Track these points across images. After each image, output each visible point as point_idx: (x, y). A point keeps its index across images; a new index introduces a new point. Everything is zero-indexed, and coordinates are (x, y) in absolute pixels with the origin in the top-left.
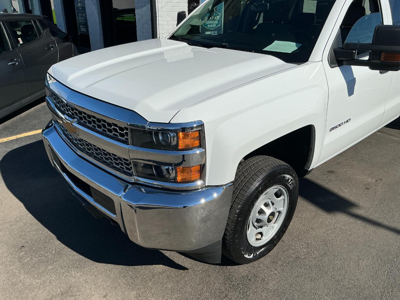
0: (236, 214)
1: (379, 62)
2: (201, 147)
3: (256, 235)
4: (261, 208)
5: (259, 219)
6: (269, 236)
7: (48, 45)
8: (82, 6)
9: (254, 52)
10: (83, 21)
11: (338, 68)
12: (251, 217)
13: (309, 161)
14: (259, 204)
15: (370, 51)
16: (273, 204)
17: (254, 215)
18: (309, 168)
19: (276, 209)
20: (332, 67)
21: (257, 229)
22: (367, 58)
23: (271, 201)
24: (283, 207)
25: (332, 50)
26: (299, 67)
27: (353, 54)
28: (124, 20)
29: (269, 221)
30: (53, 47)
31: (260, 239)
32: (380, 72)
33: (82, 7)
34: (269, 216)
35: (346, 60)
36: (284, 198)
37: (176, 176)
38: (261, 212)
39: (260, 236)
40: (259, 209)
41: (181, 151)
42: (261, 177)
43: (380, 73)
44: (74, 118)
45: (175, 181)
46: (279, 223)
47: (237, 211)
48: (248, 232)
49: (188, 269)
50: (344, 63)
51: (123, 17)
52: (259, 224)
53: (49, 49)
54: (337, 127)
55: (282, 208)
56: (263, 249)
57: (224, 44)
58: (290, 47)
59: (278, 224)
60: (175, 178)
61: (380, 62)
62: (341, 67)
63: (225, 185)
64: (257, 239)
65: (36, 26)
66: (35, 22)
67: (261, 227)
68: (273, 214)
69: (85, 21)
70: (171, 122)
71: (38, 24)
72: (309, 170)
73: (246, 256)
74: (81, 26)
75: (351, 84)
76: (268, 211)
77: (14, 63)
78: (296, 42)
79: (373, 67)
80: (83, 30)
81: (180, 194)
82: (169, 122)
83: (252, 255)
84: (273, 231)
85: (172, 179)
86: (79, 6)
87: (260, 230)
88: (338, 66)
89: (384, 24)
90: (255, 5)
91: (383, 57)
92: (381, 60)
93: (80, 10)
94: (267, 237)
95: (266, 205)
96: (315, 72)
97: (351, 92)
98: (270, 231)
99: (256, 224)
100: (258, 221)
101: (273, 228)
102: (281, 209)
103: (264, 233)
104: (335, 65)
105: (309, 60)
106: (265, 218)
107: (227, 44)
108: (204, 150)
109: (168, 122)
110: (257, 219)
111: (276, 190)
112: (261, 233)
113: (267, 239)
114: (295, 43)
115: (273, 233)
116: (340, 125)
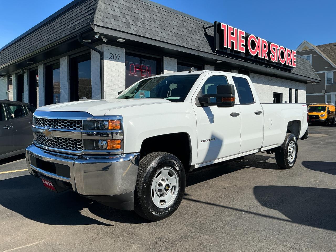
0: (142, 184)
2: (121, 129)
4: (160, 182)
5: (160, 189)
6: (170, 202)
7: (31, 121)
13: (190, 159)
14: (158, 180)
16: (167, 180)
18: (191, 163)
19: (170, 183)
20: (198, 107)
21: (160, 197)
23: (166, 178)
29: (166, 190)
34: (166, 186)
35: (205, 103)
36: (175, 177)
37: (107, 146)
38: (160, 184)
39: (164, 203)
43: (231, 115)
46: (175, 194)
47: (142, 182)
48: (153, 198)
49: (113, 225)
52: (161, 193)
54: (205, 141)
55: (176, 184)
60: (107, 148)
63: (135, 153)
64: (162, 204)
65: (25, 109)
66: (25, 107)
67: (162, 195)
71: (26, 107)
73: (154, 213)
76: (164, 184)
77: (6, 128)
79: (219, 105)
82: (104, 115)
83: (159, 213)
85: (105, 149)
87: (162, 198)
88: (202, 107)
92: (222, 101)
95: (163, 180)
98: (170, 199)
99: (158, 193)
100: (159, 191)
102: (175, 184)
104: (200, 106)
105: (184, 102)
106: (163, 188)
108: (122, 131)
110: (158, 189)
111: (168, 171)
112: (164, 201)
113: (169, 204)
114: (179, 98)
115: (172, 201)
116: (208, 140)
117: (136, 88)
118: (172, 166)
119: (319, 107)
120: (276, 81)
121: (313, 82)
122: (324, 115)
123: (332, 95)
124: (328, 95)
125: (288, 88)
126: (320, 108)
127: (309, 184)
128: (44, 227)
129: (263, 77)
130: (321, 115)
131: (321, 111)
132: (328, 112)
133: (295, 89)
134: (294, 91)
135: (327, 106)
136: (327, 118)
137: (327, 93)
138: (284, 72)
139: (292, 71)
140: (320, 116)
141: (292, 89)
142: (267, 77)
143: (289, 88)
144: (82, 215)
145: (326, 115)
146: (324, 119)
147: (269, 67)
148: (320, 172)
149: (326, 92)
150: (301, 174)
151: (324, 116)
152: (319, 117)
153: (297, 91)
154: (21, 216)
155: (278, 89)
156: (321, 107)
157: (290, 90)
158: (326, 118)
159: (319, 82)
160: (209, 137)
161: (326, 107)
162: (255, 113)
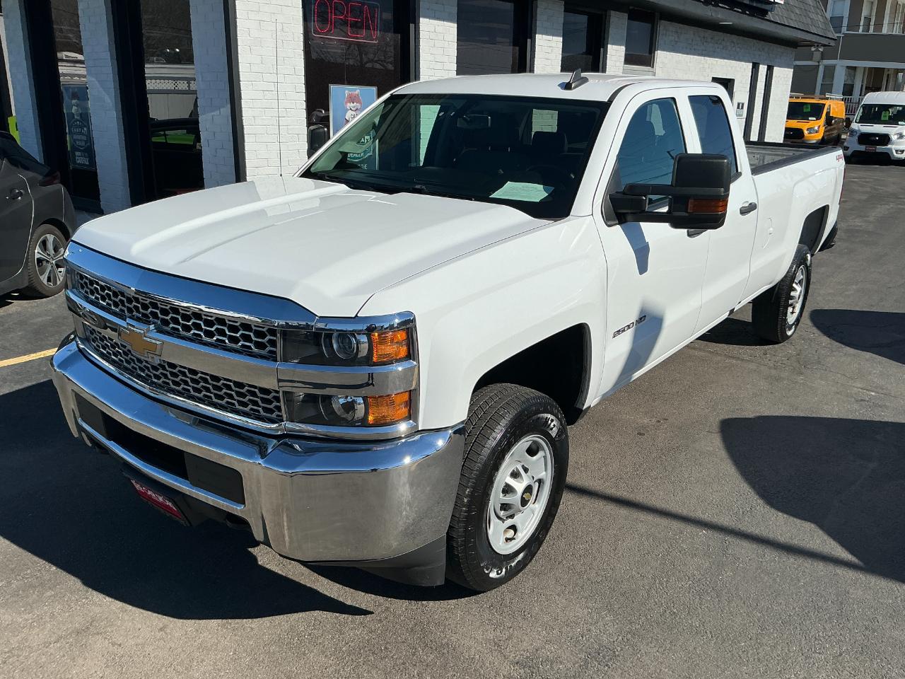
0: (464, 505)
1: (684, 214)
2: (410, 359)
3: (505, 531)
4: (506, 483)
5: (506, 504)
6: (527, 529)
7: (12, 190)
8: (80, 112)
9: (475, 200)
10: (83, 144)
11: (618, 227)
12: (491, 503)
13: (582, 392)
14: (503, 477)
15: (670, 197)
16: (526, 470)
17: (496, 497)
18: (584, 405)
19: (533, 478)
20: (609, 226)
21: (503, 521)
22: (665, 209)
23: (523, 466)
24: (546, 470)
25: (607, 195)
26: (554, 225)
27: (641, 203)
28: (168, 142)
29: (524, 502)
30: (21, 194)
31: (513, 539)
32: (688, 231)
33: (81, 114)
34: (523, 494)
35: (632, 213)
36: (544, 454)
37: (367, 413)
38: (508, 490)
39: (512, 532)
40: (504, 485)
41: (378, 365)
42: (504, 423)
43: (690, 235)
44: (148, 323)
45: (364, 423)
46: (541, 502)
47: (466, 500)
48: (490, 532)
49: (372, 613)
50: (629, 217)
51: (165, 135)
52: (509, 513)
53: (14, 198)
54: (624, 331)
55: (544, 473)
56: (521, 555)
57: (418, 187)
58: (535, 192)
59: (540, 505)
60: (365, 419)
61: (687, 215)
62: (623, 225)
63: (452, 427)
64: (507, 540)
67: (512, 516)
68: (529, 489)
69: (86, 142)
70: (358, 315)
72: (584, 408)
73: (493, 575)
74: (77, 153)
75: (642, 253)
76: (519, 486)
78: (544, 183)
79: (676, 224)
80: (81, 160)
81: (369, 450)
82: (356, 315)
83: (504, 570)
84: (534, 518)
85: (358, 421)
86: (73, 111)
87: (509, 522)
88: (619, 224)
89: (689, 152)
90: (465, 119)
91: (692, 206)
92: (689, 211)
93: (77, 120)
94: (525, 532)
95: (515, 475)
96: (579, 235)
97: (643, 267)
98: (528, 521)
99: (502, 513)
100: (505, 507)
101: (533, 512)
102: (542, 475)
103: (519, 526)
104: (615, 222)
105: (571, 213)
106: (515, 499)
107: (424, 187)
108: (415, 363)
109: (353, 316)
110: (502, 504)
111: (527, 445)
112: (514, 528)
113: (525, 535)
114: (542, 186)
115: (534, 522)
116: (629, 327)
117: (374, 124)
118: (542, 428)
119: (805, 106)
120: (721, 44)
121: (816, 45)
122: (816, 128)
123: (838, 69)
124: (826, 67)
125: (749, 62)
126: (809, 110)
127: (856, 406)
128: (161, 630)
129: (690, 32)
130: (808, 130)
131: (810, 118)
132: (829, 120)
133: (766, 67)
134: (763, 69)
135: (827, 103)
136: (823, 137)
137: (826, 62)
138: (750, 17)
139: (770, 16)
140: (806, 132)
141: (759, 64)
142: (702, 32)
143: (753, 63)
144: (260, 566)
145: (822, 130)
146: (814, 141)
147: (713, 5)
148: (868, 355)
149: (822, 58)
150: (819, 363)
151: (817, 132)
152: (803, 136)
153: (770, 69)
154: (74, 582)
155: (725, 67)
156: (812, 105)
157: (755, 67)
158: (820, 138)
159: (832, 43)
160: (633, 317)
161: (824, 105)
162: (740, 210)
